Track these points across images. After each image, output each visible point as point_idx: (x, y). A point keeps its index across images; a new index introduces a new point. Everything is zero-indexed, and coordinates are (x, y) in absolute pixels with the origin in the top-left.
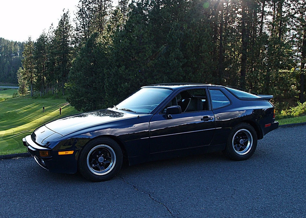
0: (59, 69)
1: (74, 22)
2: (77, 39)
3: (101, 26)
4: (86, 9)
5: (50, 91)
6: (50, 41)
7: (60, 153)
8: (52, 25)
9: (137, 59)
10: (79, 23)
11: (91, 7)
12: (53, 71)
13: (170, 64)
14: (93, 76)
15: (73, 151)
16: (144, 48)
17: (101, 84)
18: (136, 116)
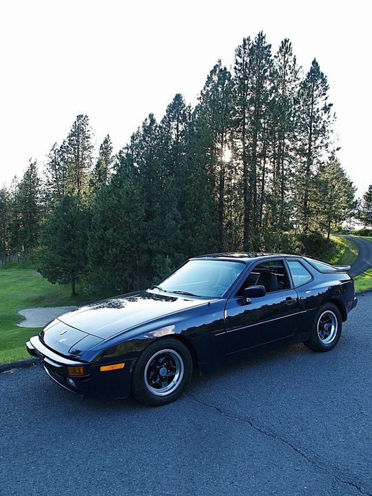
0: (26, 232)
1: (44, 175)
2: (47, 196)
3: (78, 180)
4: (59, 159)
5: (14, 259)
6: (13, 197)
7: (103, 369)
8: (15, 177)
9: (127, 219)
10: (50, 176)
11: (66, 157)
12: (17, 234)
13: (167, 226)
14: (70, 240)
15: (124, 364)
16: (135, 207)
17: (81, 250)
18: (205, 302)
